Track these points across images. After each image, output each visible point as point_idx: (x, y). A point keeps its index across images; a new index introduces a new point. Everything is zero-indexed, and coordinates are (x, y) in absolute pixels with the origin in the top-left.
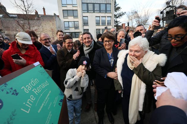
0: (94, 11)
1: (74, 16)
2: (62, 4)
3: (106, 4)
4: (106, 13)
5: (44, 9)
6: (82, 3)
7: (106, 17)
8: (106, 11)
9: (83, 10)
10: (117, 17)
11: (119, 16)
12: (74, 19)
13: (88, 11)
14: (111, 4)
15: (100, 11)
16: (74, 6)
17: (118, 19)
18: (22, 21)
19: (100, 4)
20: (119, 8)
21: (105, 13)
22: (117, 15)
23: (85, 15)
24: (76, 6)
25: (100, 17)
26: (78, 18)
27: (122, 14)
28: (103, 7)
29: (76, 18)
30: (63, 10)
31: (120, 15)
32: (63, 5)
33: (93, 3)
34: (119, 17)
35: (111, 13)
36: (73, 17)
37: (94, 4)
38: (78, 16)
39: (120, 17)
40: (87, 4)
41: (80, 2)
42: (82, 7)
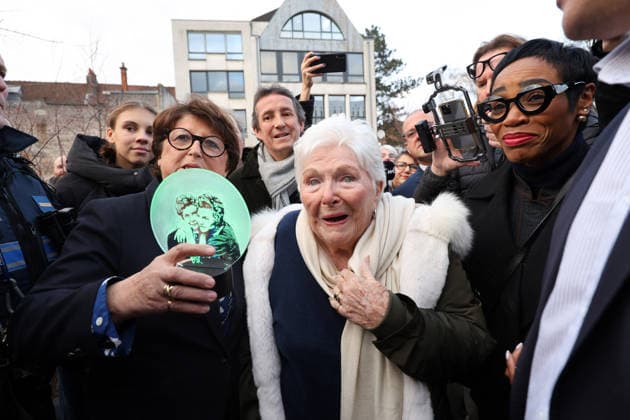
1: (229, 92)
2: (189, 53)
4: (346, 82)
5: (124, 69)
6: (261, 50)
7: (348, 96)
8: (346, 78)
9: (262, 74)
10: (393, 95)
11: (399, 91)
12: (231, 102)
13: (280, 76)
14: (362, 53)
16: (229, 57)
17: (395, 102)
18: (42, 107)
20: (396, 64)
21: (343, 83)
22: (393, 87)
24: (240, 57)
25: (323, 96)
26: (244, 98)
27: (409, 84)
29: (239, 98)
30: (191, 71)
31: (404, 87)
32: (192, 56)
33: (299, 49)
34: (399, 95)
35: (364, 83)
36: (226, 95)
38: (243, 92)
39: (404, 93)
40: (279, 53)
41: (253, 48)
42: (259, 64)
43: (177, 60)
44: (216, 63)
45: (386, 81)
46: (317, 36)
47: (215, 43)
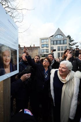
0: (57, 44)
1: (46, 47)
2: (42, 42)
3: (64, 40)
4: (64, 44)
5: (34, 45)
7: (64, 46)
8: (64, 43)
10: (72, 45)
13: (54, 44)
14: (67, 40)
15: (60, 44)
16: (47, 42)
17: (72, 47)
19: (60, 40)
20: (73, 40)
23: (52, 46)
25: (60, 46)
28: (62, 42)
29: (48, 48)
31: (74, 44)
35: (67, 44)
37: (57, 41)
40: (54, 41)
41: (50, 41)
42: (51, 43)
43: (40, 43)
44: (45, 43)
45: (71, 43)
46: (59, 38)
47: (45, 41)
